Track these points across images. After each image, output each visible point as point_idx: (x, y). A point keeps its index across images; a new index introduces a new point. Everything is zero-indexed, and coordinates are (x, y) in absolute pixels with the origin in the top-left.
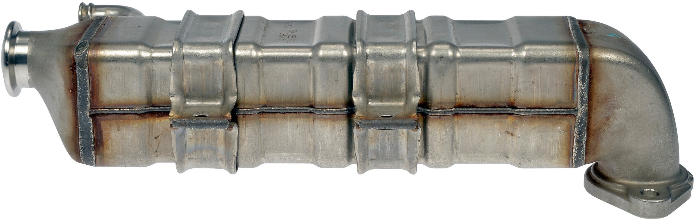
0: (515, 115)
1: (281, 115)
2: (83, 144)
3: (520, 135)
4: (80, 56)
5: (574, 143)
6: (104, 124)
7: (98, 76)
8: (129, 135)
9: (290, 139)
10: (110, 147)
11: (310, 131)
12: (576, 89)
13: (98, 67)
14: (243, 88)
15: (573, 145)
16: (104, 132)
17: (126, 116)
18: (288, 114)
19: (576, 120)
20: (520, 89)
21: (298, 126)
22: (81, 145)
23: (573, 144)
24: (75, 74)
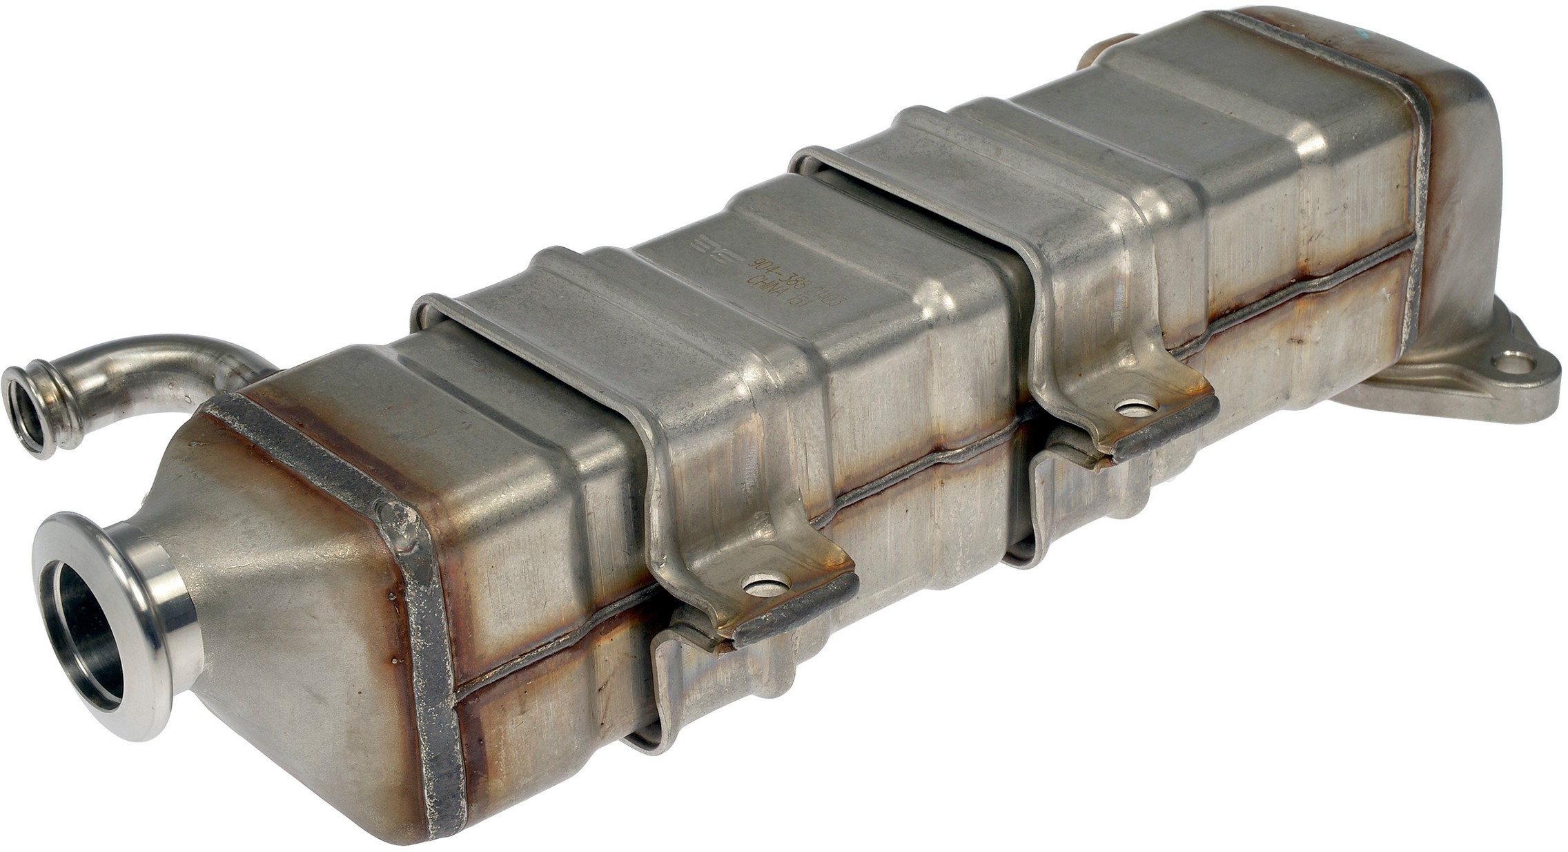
0: (1311, 295)
1: (876, 498)
2: (437, 793)
3: (1319, 338)
4: (413, 552)
5: (1406, 312)
6: (485, 712)
7: (467, 588)
8: (547, 715)
9: (890, 550)
10: (503, 769)
11: (931, 512)
12: (1413, 191)
13: (465, 564)
14: (804, 469)
15: (1404, 318)
16: (489, 734)
17: (541, 666)
18: (888, 490)
19: (1411, 260)
20: (1322, 231)
21: (907, 511)
22: (431, 797)
23: (1404, 315)
24: (402, 610)
